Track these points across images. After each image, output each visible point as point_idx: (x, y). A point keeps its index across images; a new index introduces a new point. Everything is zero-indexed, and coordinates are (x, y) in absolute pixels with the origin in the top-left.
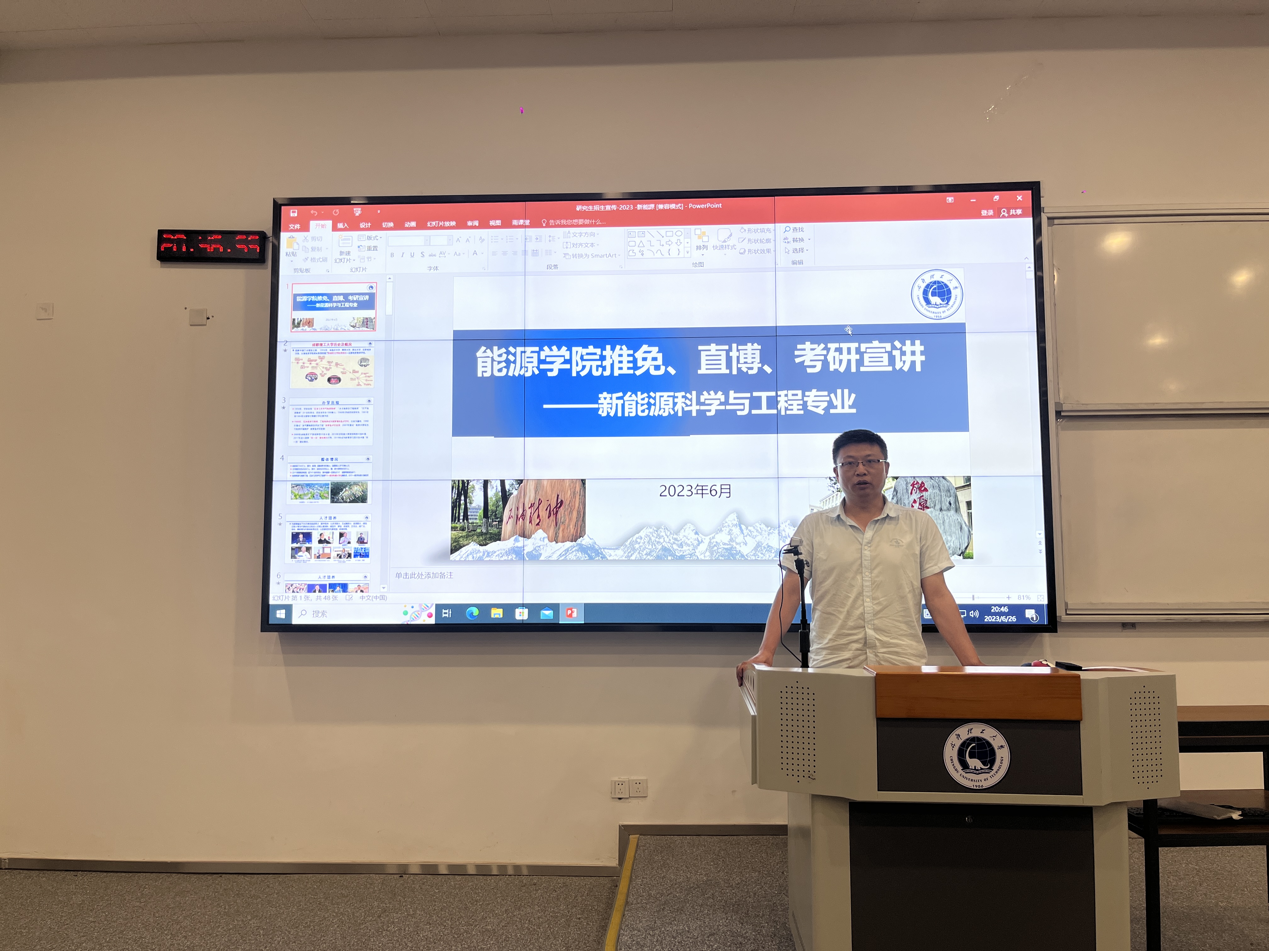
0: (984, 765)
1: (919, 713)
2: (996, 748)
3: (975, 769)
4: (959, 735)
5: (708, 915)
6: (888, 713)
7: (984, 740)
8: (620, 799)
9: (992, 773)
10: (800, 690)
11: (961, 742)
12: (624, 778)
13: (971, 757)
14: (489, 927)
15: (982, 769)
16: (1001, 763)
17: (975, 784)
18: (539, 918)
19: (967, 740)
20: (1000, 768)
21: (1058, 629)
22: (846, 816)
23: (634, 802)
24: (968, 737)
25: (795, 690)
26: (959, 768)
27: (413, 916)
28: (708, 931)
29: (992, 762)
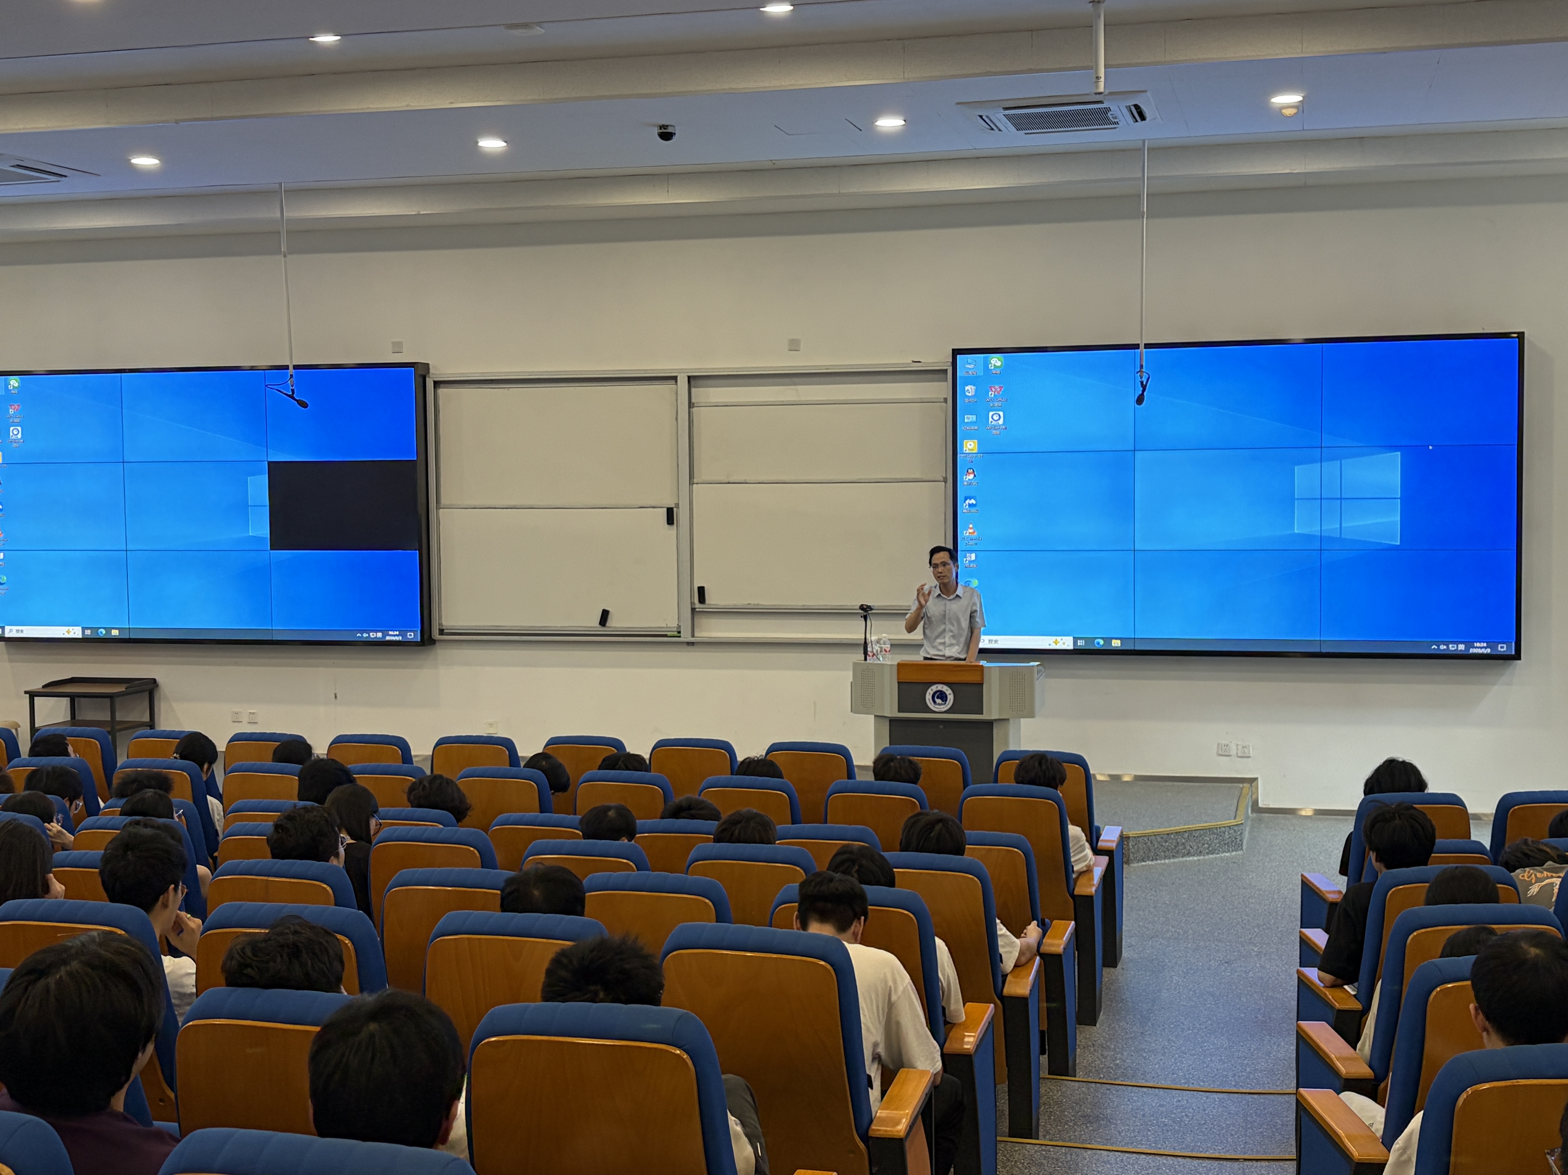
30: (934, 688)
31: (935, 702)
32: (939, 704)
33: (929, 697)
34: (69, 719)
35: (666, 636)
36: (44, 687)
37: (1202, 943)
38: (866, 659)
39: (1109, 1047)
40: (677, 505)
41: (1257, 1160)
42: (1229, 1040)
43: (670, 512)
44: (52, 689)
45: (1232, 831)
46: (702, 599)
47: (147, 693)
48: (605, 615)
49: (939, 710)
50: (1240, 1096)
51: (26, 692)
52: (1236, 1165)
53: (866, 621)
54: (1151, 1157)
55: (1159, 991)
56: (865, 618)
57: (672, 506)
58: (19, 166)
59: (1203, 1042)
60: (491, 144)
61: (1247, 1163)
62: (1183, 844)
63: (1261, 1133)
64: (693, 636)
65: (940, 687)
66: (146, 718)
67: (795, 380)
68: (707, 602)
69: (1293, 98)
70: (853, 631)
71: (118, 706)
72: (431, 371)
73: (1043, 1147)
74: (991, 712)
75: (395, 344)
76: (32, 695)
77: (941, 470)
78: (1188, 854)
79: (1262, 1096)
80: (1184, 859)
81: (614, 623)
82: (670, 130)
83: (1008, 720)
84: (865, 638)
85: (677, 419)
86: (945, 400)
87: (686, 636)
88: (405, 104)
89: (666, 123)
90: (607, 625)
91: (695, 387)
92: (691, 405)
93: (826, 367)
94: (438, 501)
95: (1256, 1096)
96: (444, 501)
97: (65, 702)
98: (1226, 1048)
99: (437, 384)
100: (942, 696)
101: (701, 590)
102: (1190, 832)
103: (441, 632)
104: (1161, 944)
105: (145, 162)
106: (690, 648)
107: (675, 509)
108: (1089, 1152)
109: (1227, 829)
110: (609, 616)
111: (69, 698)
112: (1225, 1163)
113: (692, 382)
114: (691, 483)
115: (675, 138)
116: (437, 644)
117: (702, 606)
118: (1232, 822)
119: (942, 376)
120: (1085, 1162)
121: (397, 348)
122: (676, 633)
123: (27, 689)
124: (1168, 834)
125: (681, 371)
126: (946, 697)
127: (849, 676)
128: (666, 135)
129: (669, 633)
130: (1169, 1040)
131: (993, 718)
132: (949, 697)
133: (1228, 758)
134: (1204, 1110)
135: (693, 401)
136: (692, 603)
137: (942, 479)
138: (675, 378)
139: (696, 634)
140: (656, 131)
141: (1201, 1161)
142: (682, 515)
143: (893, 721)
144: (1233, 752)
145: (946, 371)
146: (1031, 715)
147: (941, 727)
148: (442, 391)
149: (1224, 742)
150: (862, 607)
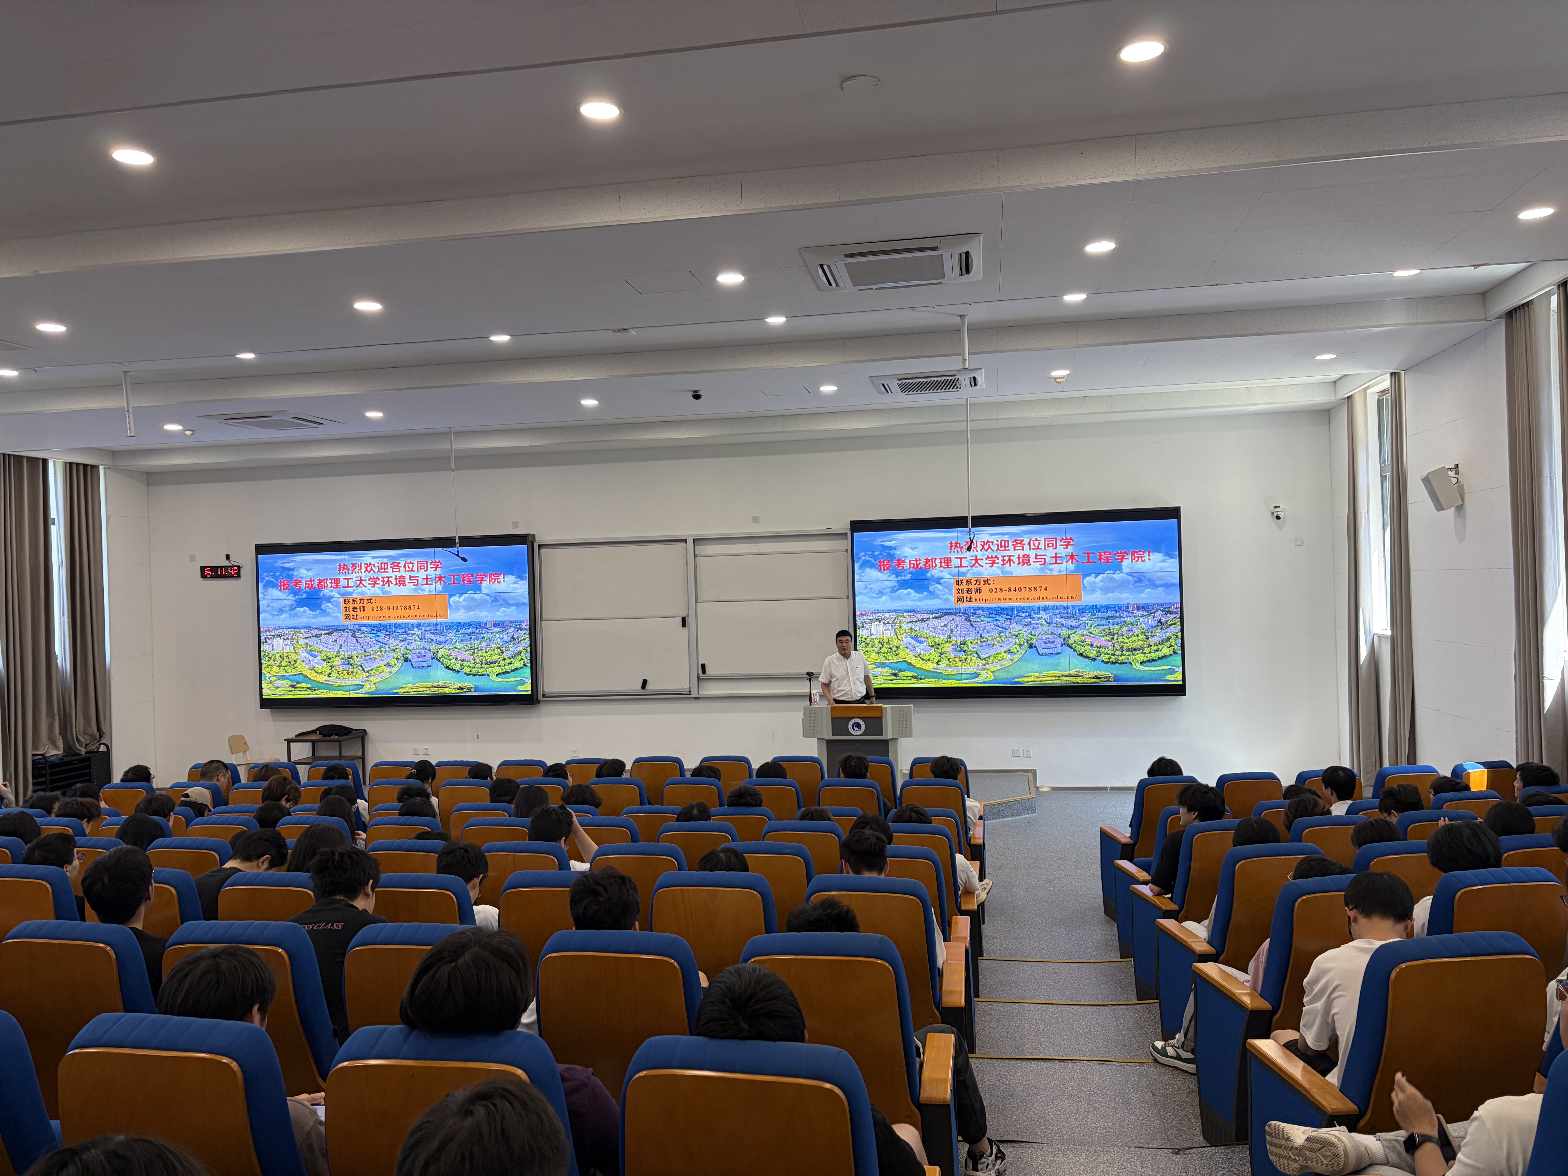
30: (853, 721)
31: (854, 729)
32: (857, 731)
33: (850, 726)
34: (311, 755)
35: (682, 694)
36: (296, 736)
37: (1030, 871)
38: (811, 705)
39: (997, 937)
40: (688, 616)
41: (1119, 1005)
42: (1066, 929)
43: (684, 619)
44: (301, 737)
45: (1029, 802)
46: (704, 671)
47: (361, 738)
48: (645, 682)
49: (857, 734)
50: (1089, 964)
51: (285, 740)
52: (1107, 1008)
53: (810, 681)
54: (1055, 1006)
55: (1015, 901)
56: (810, 680)
57: (685, 616)
58: (296, 418)
59: (1051, 931)
60: (589, 403)
61: (1114, 1007)
62: (1003, 810)
63: (1109, 987)
64: (699, 694)
65: (857, 720)
66: (360, 754)
67: (757, 540)
68: (707, 672)
69: (1064, 372)
70: (802, 688)
71: (343, 747)
72: (537, 539)
73: (988, 1003)
74: (888, 734)
75: (514, 523)
76: (289, 741)
77: (844, 591)
78: (1006, 816)
79: (1101, 964)
80: (1004, 819)
81: (649, 687)
82: (700, 393)
83: (897, 739)
84: (810, 692)
85: (687, 564)
86: (847, 551)
87: (694, 694)
88: (544, 378)
89: (697, 390)
90: (646, 688)
91: (697, 545)
92: (695, 556)
93: (776, 532)
94: (541, 617)
95: (1098, 964)
96: (544, 617)
97: (308, 745)
98: (1065, 935)
99: (540, 546)
100: (858, 725)
101: (703, 666)
102: (1006, 803)
103: (544, 696)
104: (1006, 872)
105: (374, 415)
106: (697, 701)
107: (687, 618)
108: (1017, 1005)
109: (1027, 801)
110: (647, 683)
111: (311, 743)
112: (1101, 1008)
113: (695, 542)
114: (696, 602)
115: (702, 399)
116: (541, 703)
117: (704, 675)
118: (1029, 796)
119: (845, 536)
120: (1017, 1011)
121: (515, 525)
122: (688, 692)
123: (286, 738)
124: (994, 805)
125: (689, 536)
126: (861, 726)
127: (800, 715)
128: (697, 397)
129: (684, 693)
130: (1031, 931)
131: (889, 738)
132: (862, 726)
133: (1019, 758)
134: (1070, 974)
135: (696, 553)
136: (698, 674)
137: (846, 597)
138: (685, 540)
139: (700, 693)
140: (691, 394)
141: (1086, 1007)
142: (691, 621)
143: (829, 742)
144: (1021, 755)
145: (847, 533)
146: (911, 736)
147: (857, 744)
148: (543, 551)
149: (1016, 749)
150: (808, 674)
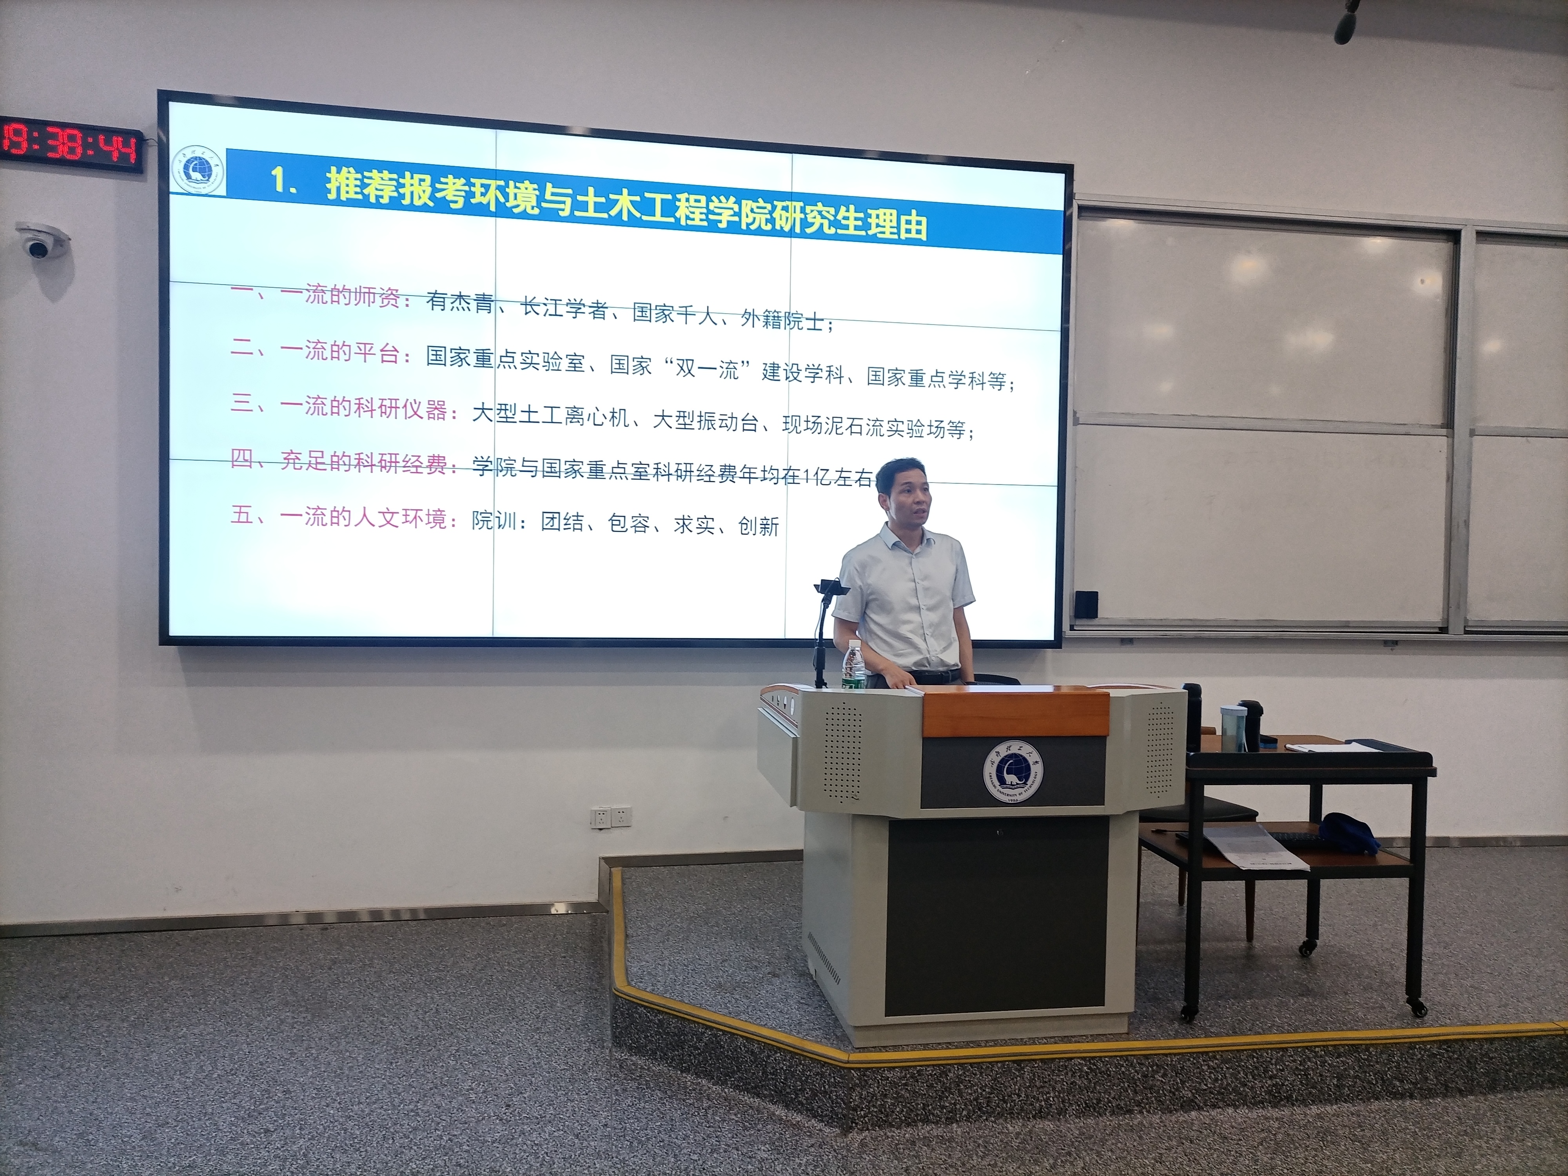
0: (1020, 781)
1: (963, 732)
2: (1031, 764)
3: (1011, 785)
4: (998, 753)
5: (716, 942)
6: (934, 733)
7: (1022, 756)
8: (601, 829)
9: (1026, 788)
10: (846, 712)
11: (999, 758)
12: (605, 807)
13: (1008, 773)
14: (464, 972)
15: (1017, 784)
16: (1035, 778)
17: (1010, 798)
18: (518, 959)
19: (1006, 757)
20: (1033, 782)
21: (1063, 645)
22: (885, 833)
23: (616, 833)
24: (1006, 754)
25: (841, 711)
26: (997, 783)
27: (371, 966)
28: (719, 957)
29: (1027, 778)
